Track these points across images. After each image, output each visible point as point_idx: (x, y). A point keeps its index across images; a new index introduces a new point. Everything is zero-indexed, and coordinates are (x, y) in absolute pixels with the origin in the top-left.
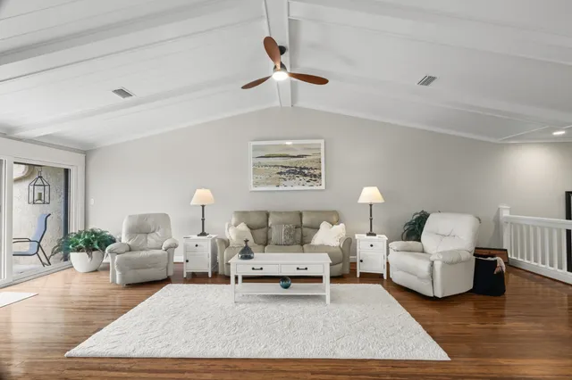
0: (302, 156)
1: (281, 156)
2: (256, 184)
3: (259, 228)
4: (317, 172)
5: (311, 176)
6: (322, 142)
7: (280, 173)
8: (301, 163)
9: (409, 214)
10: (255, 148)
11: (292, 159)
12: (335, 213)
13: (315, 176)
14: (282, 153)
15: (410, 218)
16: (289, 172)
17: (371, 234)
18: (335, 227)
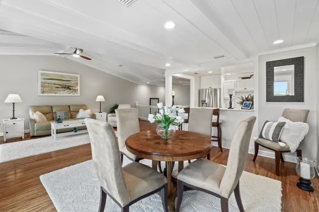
0: (69, 81)
1: (57, 80)
2: (43, 92)
3: (47, 113)
4: (76, 88)
5: (73, 90)
6: (79, 76)
7: (57, 88)
8: (68, 84)
9: (112, 105)
10: (42, 74)
11: (64, 82)
12: (84, 105)
13: (75, 90)
14: (59, 78)
15: (112, 106)
16: (62, 87)
17: (100, 112)
18: (86, 111)
